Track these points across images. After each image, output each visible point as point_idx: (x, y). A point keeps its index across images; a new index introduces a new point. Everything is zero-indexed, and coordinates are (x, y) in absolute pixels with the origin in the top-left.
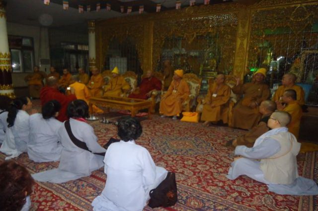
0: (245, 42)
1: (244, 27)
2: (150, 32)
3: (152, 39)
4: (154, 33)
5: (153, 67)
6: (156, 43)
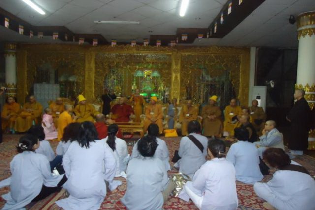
0: (179, 76)
1: (176, 64)
2: (92, 62)
3: (94, 68)
4: (96, 63)
5: (95, 94)
6: (99, 72)
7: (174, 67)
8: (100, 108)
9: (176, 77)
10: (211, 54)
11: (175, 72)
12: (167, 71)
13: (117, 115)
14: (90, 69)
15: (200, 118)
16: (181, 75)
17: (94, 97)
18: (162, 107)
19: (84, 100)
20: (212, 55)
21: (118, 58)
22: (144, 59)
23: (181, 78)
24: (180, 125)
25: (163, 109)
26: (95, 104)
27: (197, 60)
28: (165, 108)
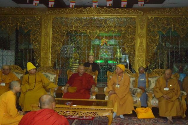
0: (144, 41)
1: (142, 28)
2: (49, 26)
3: (51, 33)
4: (53, 27)
5: (52, 61)
6: (56, 37)
7: (139, 31)
8: (55, 78)
9: (141, 43)
10: (183, 15)
11: (140, 37)
12: (131, 36)
13: (75, 88)
14: (47, 35)
15: (183, 94)
16: (146, 40)
17: (50, 64)
18: (130, 77)
19: (33, 69)
20: (184, 17)
21: (78, 22)
22: (105, 23)
23: (147, 44)
24: (157, 102)
25: (132, 79)
26: (49, 73)
27: (166, 23)
28: (134, 79)
